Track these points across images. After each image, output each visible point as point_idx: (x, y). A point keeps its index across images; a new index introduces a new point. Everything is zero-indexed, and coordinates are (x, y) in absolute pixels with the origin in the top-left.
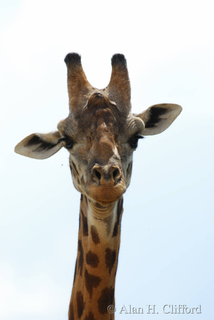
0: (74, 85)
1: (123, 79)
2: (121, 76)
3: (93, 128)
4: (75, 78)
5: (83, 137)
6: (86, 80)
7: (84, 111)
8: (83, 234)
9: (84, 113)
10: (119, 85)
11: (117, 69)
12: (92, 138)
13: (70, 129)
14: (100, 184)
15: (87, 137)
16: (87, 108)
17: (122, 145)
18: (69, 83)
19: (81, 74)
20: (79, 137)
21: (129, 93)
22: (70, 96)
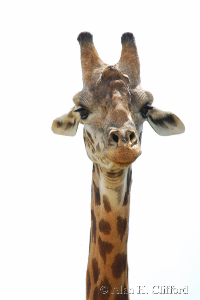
0: (88, 61)
1: (133, 55)
2: (131, 53)
3: (108, 98)
4: (88, 55)
5: (98, 107)
6: (98, 57)
7: (98, 84)
8: (95, 204)
9: (99, 85)
10: (129, 60)
11: (127, 46)
12: (107, 107)
13: (85, 100)
14: (118, 146)
15: (102, 107)
16: (101, 80)
17: (134, 114)
18: (82, 60)
19: (94, 51)
20: (94, 107)
21: (139, 68)
22: (84, 71)
